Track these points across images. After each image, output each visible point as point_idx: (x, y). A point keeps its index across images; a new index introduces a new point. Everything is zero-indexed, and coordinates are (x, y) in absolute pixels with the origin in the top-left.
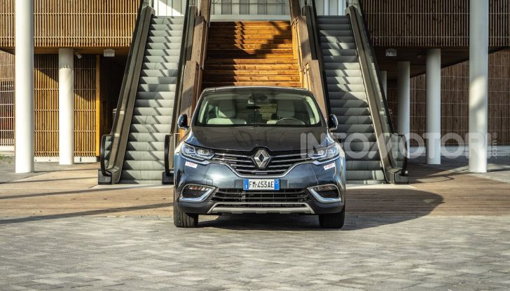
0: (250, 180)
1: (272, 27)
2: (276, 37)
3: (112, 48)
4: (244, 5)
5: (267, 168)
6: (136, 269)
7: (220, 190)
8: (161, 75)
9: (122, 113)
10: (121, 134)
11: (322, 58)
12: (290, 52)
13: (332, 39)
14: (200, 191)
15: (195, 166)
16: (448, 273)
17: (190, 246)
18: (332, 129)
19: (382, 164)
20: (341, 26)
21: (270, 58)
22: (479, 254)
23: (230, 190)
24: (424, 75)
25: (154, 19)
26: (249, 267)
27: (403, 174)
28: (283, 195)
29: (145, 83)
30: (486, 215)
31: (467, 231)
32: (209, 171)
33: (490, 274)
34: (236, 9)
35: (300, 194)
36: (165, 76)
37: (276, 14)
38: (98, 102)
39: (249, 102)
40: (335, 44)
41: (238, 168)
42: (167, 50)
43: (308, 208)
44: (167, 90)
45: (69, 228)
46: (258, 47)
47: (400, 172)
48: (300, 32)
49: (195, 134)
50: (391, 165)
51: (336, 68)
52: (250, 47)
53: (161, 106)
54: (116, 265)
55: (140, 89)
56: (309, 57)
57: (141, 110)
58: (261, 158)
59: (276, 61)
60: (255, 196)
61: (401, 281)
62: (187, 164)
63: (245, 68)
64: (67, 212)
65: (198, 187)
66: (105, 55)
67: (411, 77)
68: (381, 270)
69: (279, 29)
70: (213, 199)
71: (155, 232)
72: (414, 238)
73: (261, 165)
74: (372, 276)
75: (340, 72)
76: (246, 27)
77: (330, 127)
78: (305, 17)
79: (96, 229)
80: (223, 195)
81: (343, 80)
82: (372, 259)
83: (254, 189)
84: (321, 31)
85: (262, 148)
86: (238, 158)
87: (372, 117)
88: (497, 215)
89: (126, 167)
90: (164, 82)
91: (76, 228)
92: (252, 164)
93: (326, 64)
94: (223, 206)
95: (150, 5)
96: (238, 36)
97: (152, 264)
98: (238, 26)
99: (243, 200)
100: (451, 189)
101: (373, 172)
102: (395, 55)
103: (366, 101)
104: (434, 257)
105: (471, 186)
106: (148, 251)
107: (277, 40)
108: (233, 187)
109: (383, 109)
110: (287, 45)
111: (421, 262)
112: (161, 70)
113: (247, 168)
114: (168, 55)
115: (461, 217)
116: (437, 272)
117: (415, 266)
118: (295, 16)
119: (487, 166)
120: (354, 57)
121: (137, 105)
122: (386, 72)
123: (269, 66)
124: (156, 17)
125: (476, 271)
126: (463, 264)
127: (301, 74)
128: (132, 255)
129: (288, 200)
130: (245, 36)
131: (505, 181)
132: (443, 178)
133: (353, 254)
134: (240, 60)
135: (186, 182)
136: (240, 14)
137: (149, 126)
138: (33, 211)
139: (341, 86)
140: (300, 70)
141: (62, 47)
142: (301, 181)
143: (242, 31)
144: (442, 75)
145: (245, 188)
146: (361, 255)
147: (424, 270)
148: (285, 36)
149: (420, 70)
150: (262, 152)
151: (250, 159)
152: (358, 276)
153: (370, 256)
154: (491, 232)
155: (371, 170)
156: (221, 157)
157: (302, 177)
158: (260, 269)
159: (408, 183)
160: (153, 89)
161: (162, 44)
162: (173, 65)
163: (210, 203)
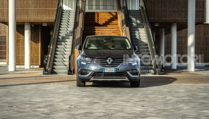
0: (105, 69)
1: (110, 14)
2: (111, 18)
3: (46, 22)
4: (97, 6)
5: (112, 64)
6: (67, 97)
7: (94, 72)
8: (66, 33)
9: (51, 47)
10: (51, 56)
11: (130, 27)
12: (117, 24)
13: (134, 19)
14: (87, 73)
15: (85, 64)
16: (178, 99)
17: (84, 92)
18: (135, 51)
19: (153, 67)
20: (137, 14)
21: (109, 26)
22: (189, 94)
23: (98, 72)
24: (170, 34)
25: (63, 11)
26: (107, 97)
27: (161, 71)
28: (118, 74)
29: (60, 36)
30: (193, 84)
31: (185, 88)
32: (90, 65)
33: (193, 99)
34: (94, 7)
35: (124, 74)
36: (68, 33)
37: (111, 9)
38: (40, 44)
39: (104, 41)
40: (135, 21)
41: (101, 64)
42: (68, 23)
43: (127, 79)
44: (69, 39)
45: (37, 87)
46: (104, 22)
47: (160, 70)
48: (121, 16)
49: (85, 52)
50: (157, 68)
51: (135, 30)
52: (101, 22)
53: (66, 45)
54: (59, 97)
55: (58, 38)
56: (125, 26)
57: (58, 46)
58: (110, 60)
59: (111, 27)
60: (107, 74)
61: (161, 101)
62: (82, 63)
63: (99, 30)
64: (34, 82)
65: (86, 71)
66: (43, 25)
67: (165, 35)
68: (154, 98)
69: (113, 15)
70: (92, 76)
71: (70, 88)
72: (166, 90)
73: (109, 63)
74: (151, 99)
75: (137, 32)
76: (99, 14)
77: (135, 50)
78: (123, 10)
79: (48, 87)
80: (95, 74)
81: (138, 35)
82: (151, 95)
83: (107, 72)
84: (130, 16)
85: (110, 57)
86: (101, 61)
87: (149, 49)
88: (197, 84)
89: (53, 68)
90: (67, 36)
91: (40, 87)
92: (106, 63)
93: (131, 29)
94: (95, 78)
95: (61, 5)
96: (96, 18)
97: (72, 96)
98: (96, 14)
99: (103, 76)
100: (180, 76)
101: (150, 70)
102: (159, 26)
103: (147, 43)
104: (173, 95)
105: (188, 75)
106: (69, 93)
107: (112, 20)
108: (99, 71)
109: (154, 46)
110: (116, 22)
111: (168, 96)
112: (66, 31)
113: (104, 64)
114: (69, 25)
115: (184, 84)
116: (174, 98)
117: (166, 97)
118: (119, 10)
119: (195, 69)
120: (142, 26)
121: (57, 44)
122: (155, 33)
123: (109, 30)
124: (64, 10)
125: (188, 98)
126: (183, 97)
127: (121, 32)
128: (63, 94)
129: (119, 76)
130: (99, 18)
131: (201, 74)
132: (177, 73)
133: (144, 94)
134: (97, 27)
135: (82, 70)
136: (96, 9)
137: (62, 52)
138: (22, 82)
139: (137, 37)
140: (121, 31)
141: (27, 22)
142: (124, 69)
143: (98, 16)
144: (177, 34)
145: (104, 71)
146: (147, 94)
147: (169, 98)
148: (115, 18)
149: (169, 32)
150: (110, 58)
151: (106, 61)
152: (146, 99)
153: (150, 95)
154: (194, 89)
155: (149, 70)
156: (94, 60)
157: (124, 67)
158: (111, 98)
159: (163, 74)
160: (63, 38)
161: (67, 21)
162: (71, 29)
163: (90, 77)
